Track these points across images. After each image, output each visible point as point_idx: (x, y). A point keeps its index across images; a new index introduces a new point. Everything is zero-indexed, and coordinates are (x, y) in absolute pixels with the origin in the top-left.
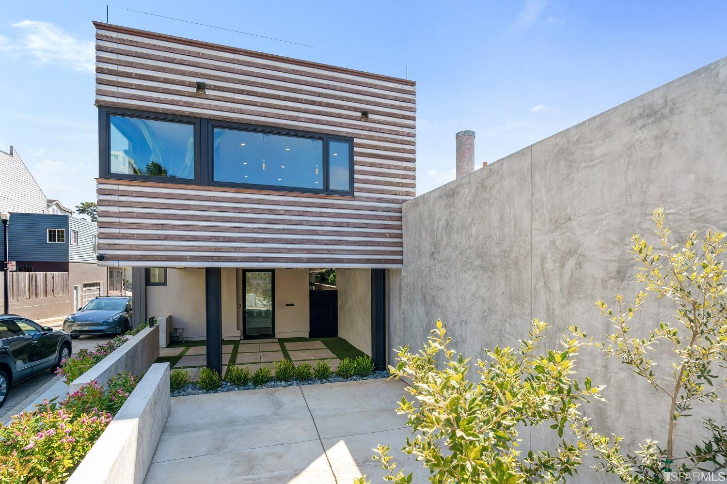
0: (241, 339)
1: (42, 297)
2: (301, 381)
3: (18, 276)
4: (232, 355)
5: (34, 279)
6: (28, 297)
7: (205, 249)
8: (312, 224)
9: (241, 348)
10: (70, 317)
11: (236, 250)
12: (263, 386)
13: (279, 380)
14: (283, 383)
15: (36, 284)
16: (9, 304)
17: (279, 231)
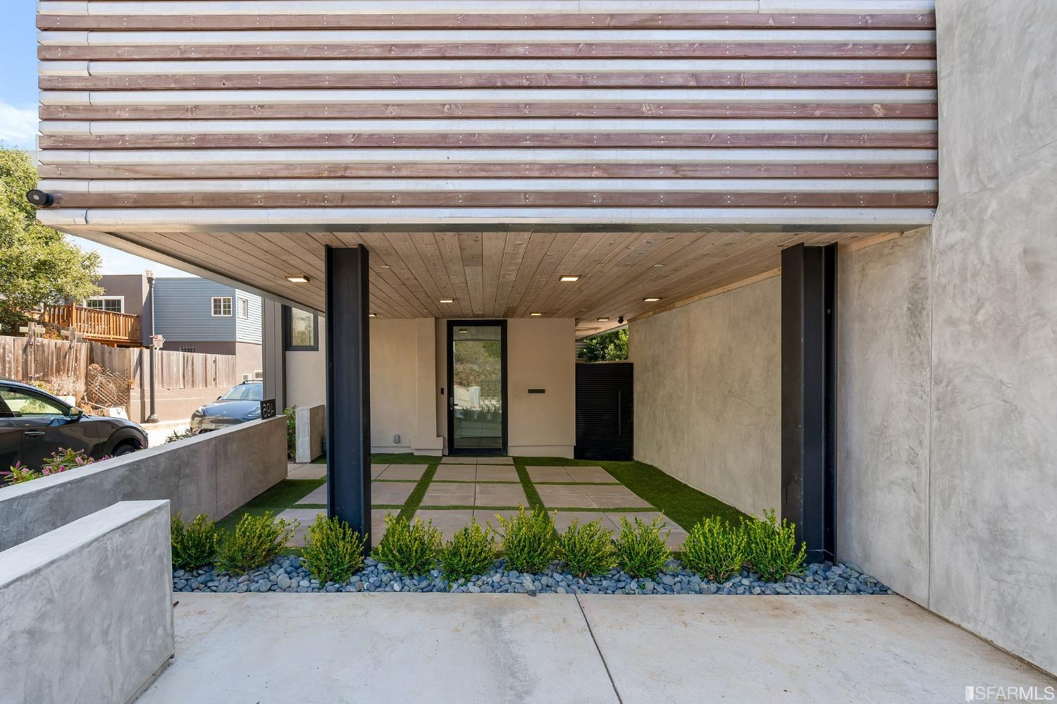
0: (444, 456)
1: (201, 387)
2: (575, 576)
3: (169, 356)
4: (418, 485)
5: (190, 363)
6: (182, 386)
7: (305, 172)
8: (619, 83)
9: (441, 472)
10: (200, 409)
11: (391, 172)
12: (470, 585)
13: (516, 569)
14: (527, 579)
15: (193, 368)
16: (156, 394)
17: (518, 112)
